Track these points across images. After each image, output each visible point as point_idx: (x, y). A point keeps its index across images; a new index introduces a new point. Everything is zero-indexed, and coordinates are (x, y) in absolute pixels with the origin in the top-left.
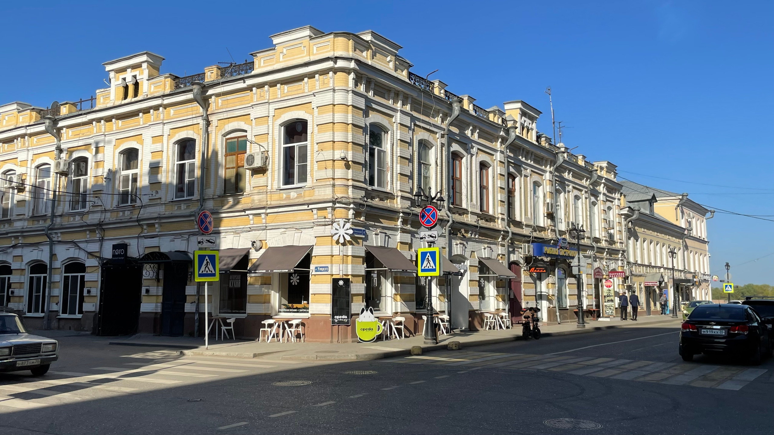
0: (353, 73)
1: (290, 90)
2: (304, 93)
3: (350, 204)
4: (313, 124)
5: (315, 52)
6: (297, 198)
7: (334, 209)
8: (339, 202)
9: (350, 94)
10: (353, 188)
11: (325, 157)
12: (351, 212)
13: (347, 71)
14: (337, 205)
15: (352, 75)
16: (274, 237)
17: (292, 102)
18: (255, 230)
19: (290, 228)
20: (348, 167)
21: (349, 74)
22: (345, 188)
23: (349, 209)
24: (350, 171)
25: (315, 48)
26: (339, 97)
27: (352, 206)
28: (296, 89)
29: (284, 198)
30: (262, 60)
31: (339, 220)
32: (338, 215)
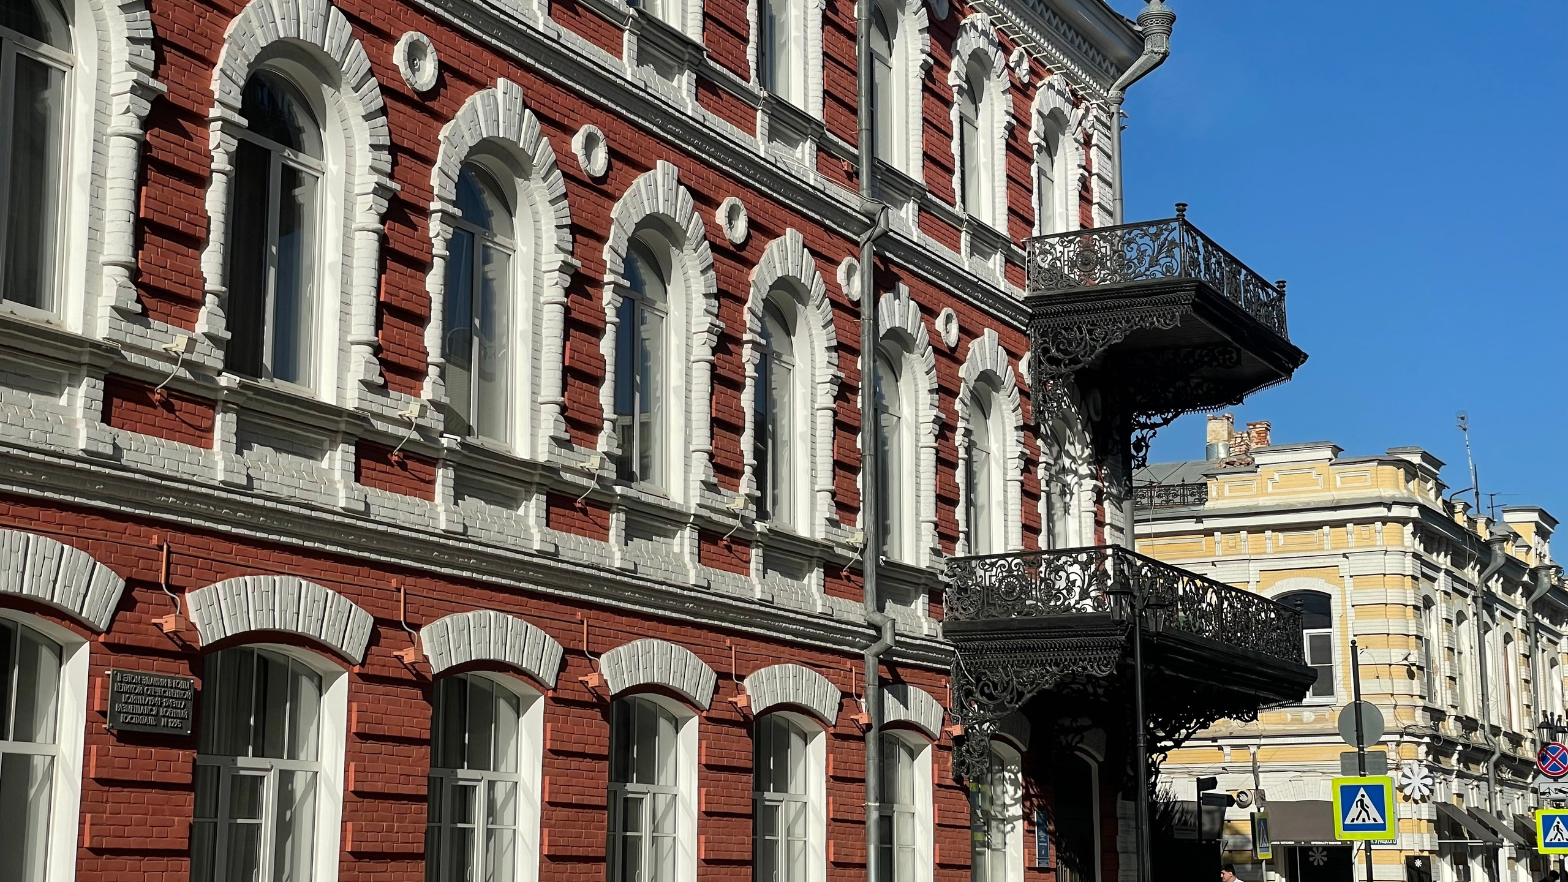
0: (1411, 524)
1: (1290, 541)
2: (1323, 549)
3: (1422, 737)
4: (1344, 602)
5: (1339, 484)
6: (1315, 721)
7: (1398, 744)
8: (1408, 734)
9: (1409, 557)
10: (1423, 710)
11: (1376, 658)
12: (1423, 749)
13: (1403, 521)
14: (1406, 738)
15: (1410, 527)
16: (1276, 786)
17: (1298, 562)
18: (1233, 772)
19: (1310, 771)
20: (1411, 676)
21: (1405, 524)
22: (1411, 710)
23: (1419, 744)
24: (1416, 682)
25: (1338, 478)
26: (1393, 564)
27: (1427, 740)
28: (1302, 541)
29: (1289, 720)
30: (1227, 487)
31: (1410, 762)
32: (1407, 754)
